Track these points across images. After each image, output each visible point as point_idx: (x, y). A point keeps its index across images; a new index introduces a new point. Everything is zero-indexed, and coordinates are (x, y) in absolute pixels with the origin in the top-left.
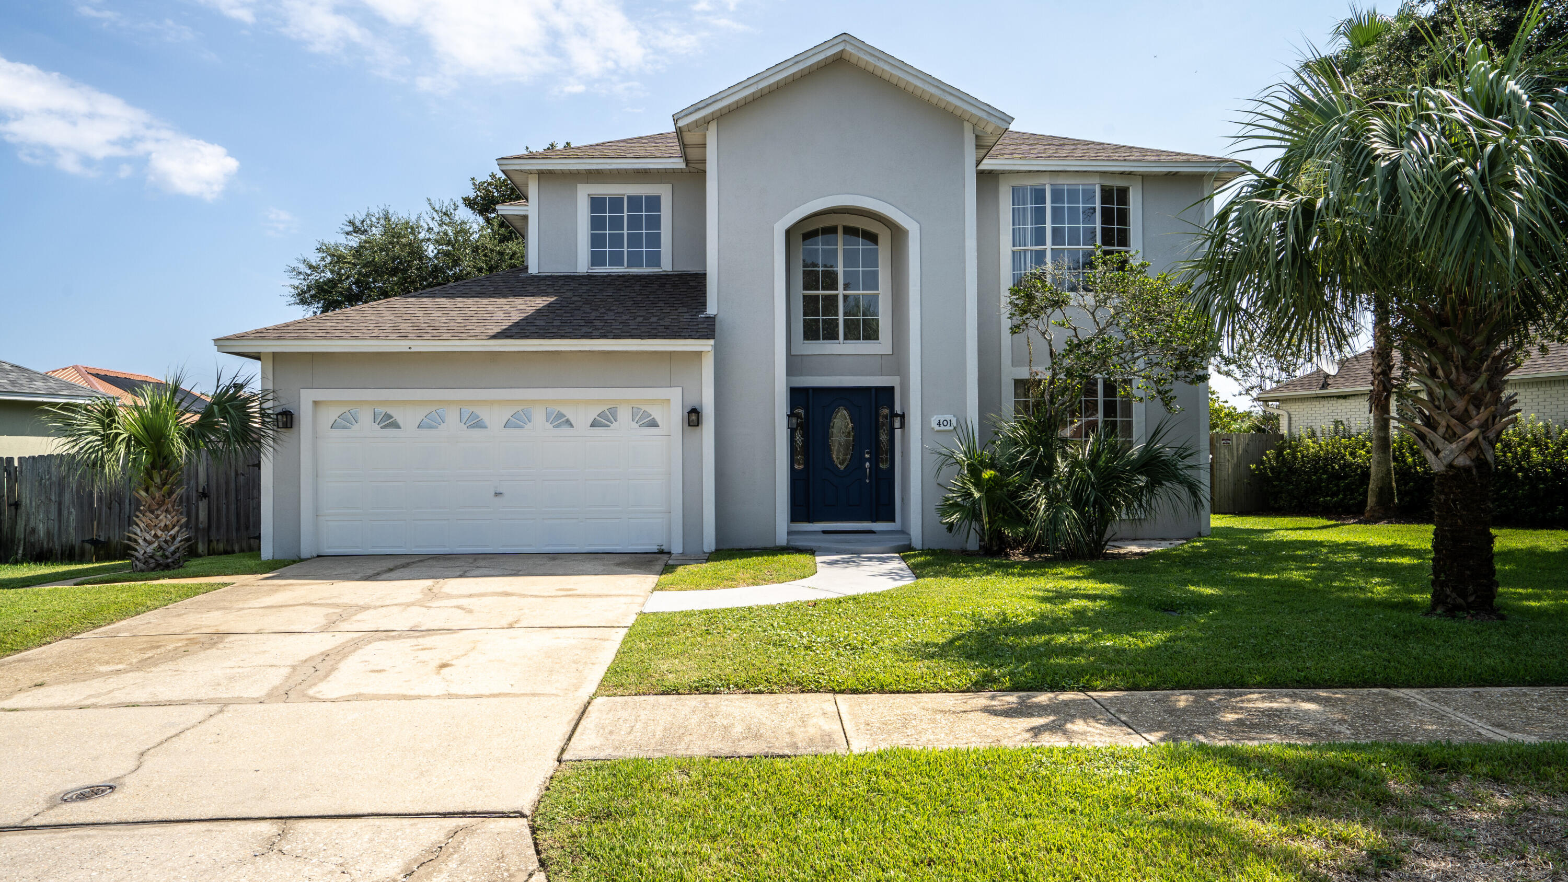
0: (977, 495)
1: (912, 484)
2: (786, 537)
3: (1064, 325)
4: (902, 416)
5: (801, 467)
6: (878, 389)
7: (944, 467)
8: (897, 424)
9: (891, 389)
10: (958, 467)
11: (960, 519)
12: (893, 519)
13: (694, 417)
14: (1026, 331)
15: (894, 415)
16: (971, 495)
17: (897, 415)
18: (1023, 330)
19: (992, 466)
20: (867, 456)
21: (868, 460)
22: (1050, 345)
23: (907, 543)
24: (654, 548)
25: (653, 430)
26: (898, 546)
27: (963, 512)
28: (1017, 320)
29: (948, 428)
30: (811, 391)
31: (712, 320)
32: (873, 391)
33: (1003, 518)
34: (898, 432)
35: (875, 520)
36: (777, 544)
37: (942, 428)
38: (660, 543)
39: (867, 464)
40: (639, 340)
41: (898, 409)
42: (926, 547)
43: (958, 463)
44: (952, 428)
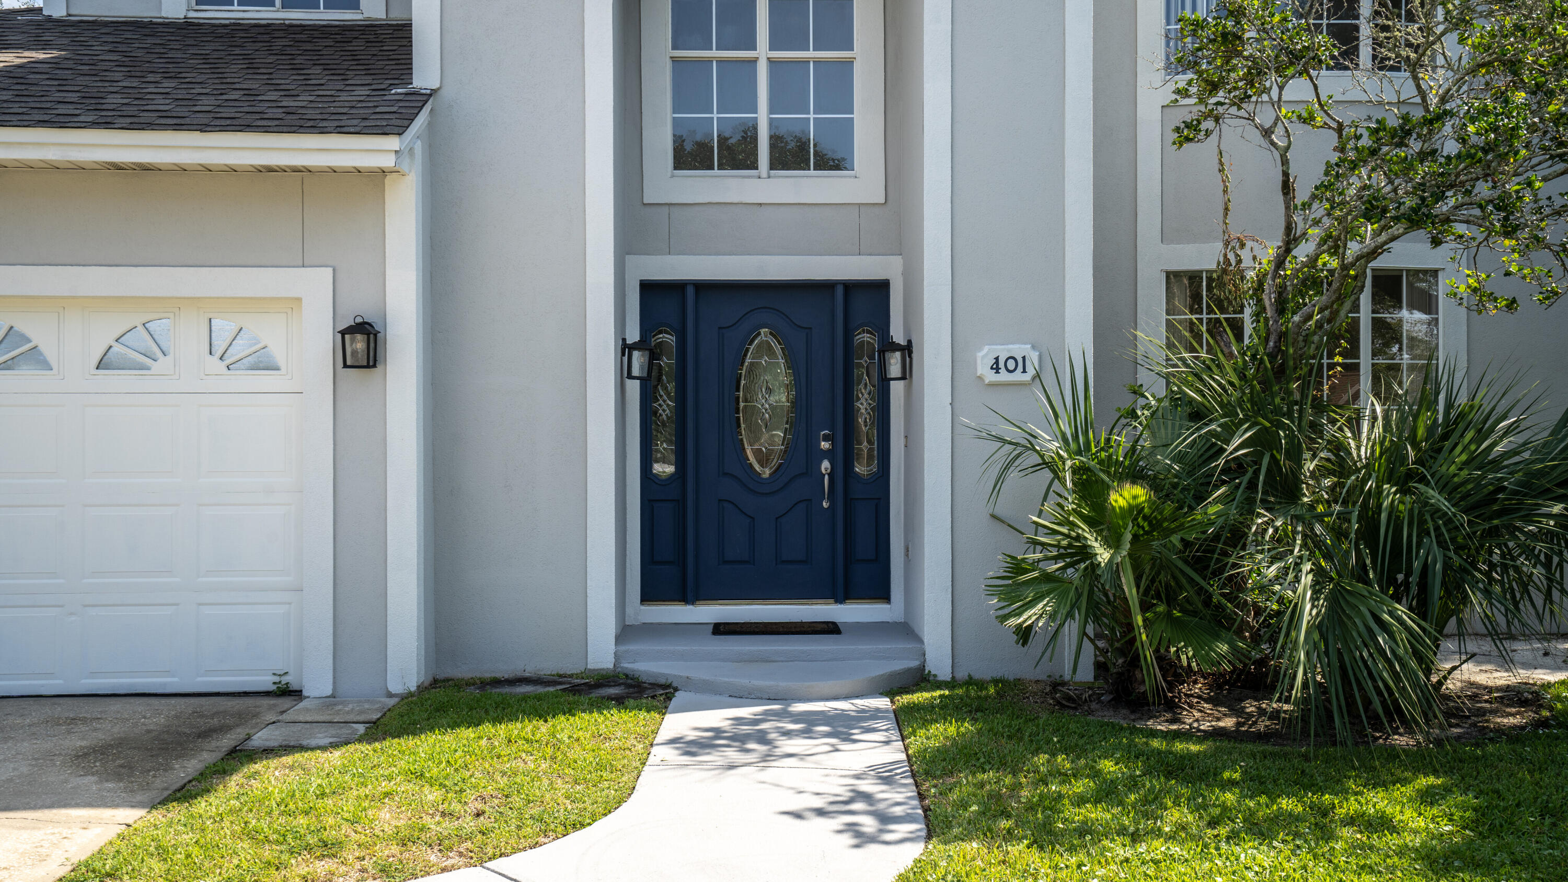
0: (1103, 555)
1: (927, 517)
2: (612, 647)
3: (1312, 118)
4: (907, 350)
5: (670, 469)
6: (850, 287)
7: (1013, 475)
8: (894, 368)
9: (882, 287)
10: (1047, 475)
11: (1052, 617)
12: (884, 595)
13: (359, 344)
14: (1214, 137)
15: (889, 346)
16: (1085, 553)
17: (895, 347)
18: (1208, 133)
19: (1135, 476)
20: (825, 445)
21: (829, 455)
22: (1285, 162)
23: (914, 664)
24: (265, 682)
25: (265, 380)
26: (892, 676)
27: (1061, 597)
28: (1190, 108)
29: (1018, 376)
30: (690, 291)
31: (422, 98)
32: (840, 291)
33: (1169, 615)
34: (897, 389)
35: (843, 595)
36: (591, 666)
37: (1004, 376)
38: (280, 667)
39: (825, 465)
40: (197, 134)
41: (897, 335)
42: (961, 675)
43: (1045, 463)
44: (1027, 377)
